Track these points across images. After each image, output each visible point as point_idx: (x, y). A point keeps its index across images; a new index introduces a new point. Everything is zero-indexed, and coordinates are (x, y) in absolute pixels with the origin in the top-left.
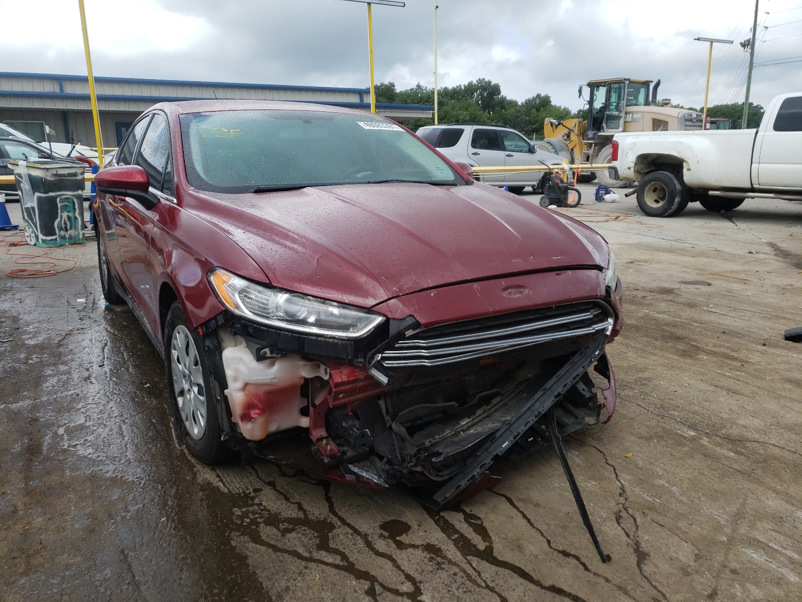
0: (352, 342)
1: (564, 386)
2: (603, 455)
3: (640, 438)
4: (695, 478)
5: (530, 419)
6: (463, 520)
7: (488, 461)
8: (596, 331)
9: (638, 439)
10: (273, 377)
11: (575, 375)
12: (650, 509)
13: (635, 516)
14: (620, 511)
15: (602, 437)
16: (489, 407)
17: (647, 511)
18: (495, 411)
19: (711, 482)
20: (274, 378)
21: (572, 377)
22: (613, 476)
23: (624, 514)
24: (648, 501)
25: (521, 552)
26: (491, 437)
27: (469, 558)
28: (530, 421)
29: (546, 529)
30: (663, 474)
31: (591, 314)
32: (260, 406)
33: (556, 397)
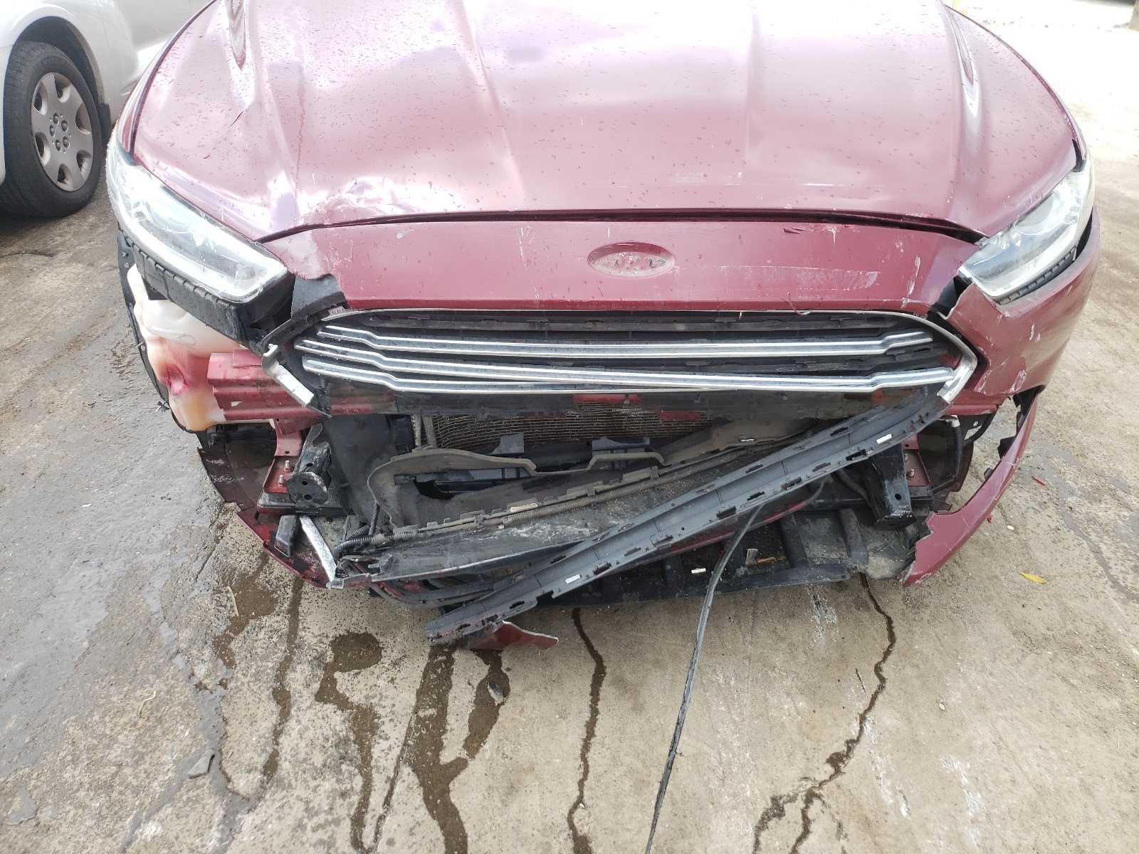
0: (233, 308)
1: (752, 497)
2: (887, 643)
3: (1014, 634)
4: (1058, 791)
5: (643, 547)
6: (476, 683)
7: (531, 600)
8: (883, 390)
9: (1009, 634)
10: (182, 332)
11: (793, 477)
12: (866, 824)
13: (813, 827)
14: (792, 799)
15: (926, 601)
16: (607, 487)
17: (850, 827)
18: (619, 498)
19: (1088, 819)
20: (184, 335)
21: (783, 482)
22: (862, 706)
23: (793, 811)
24: (879, 801)
25: (503, 802)
26: (556, 555)
27: (406, 770)
28: (640, 549)
29: (601, 770)
30: (984, 747)
31: (883, 345)
32: (188, 377)
33: (720, 516)
